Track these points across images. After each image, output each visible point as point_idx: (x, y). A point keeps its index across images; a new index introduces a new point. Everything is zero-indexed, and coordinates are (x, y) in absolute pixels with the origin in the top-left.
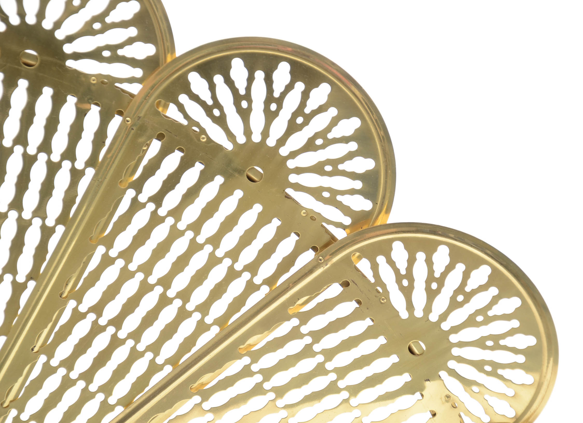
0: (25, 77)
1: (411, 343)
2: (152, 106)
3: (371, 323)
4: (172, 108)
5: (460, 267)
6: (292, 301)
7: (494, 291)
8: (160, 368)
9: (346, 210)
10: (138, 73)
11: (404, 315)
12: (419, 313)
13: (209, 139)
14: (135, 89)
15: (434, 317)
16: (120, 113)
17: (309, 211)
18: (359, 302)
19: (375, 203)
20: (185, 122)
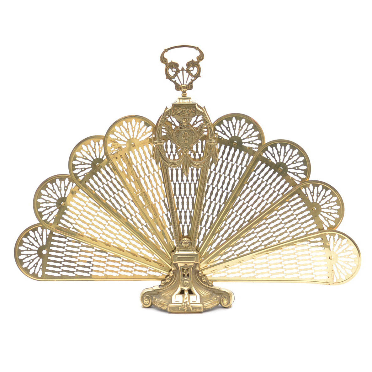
0: (234, 147)
1: (313, 208)
2: (260, 153)
3: (304, 203)
4: (264, 154)
5: (324, 190)
6: (287, 198)
7: (331, 196)
8: (257, 213)
9: (300, 178)
10: (257, 146)
11: (312, 201)
12: (315, 201)
13: (271, 161)
14: (256, 150)
15: (318, 202)
16: (253, 155)
17: (292, 178)
18: (302, 198)
19: (306, 176)
20: (266, 157)
